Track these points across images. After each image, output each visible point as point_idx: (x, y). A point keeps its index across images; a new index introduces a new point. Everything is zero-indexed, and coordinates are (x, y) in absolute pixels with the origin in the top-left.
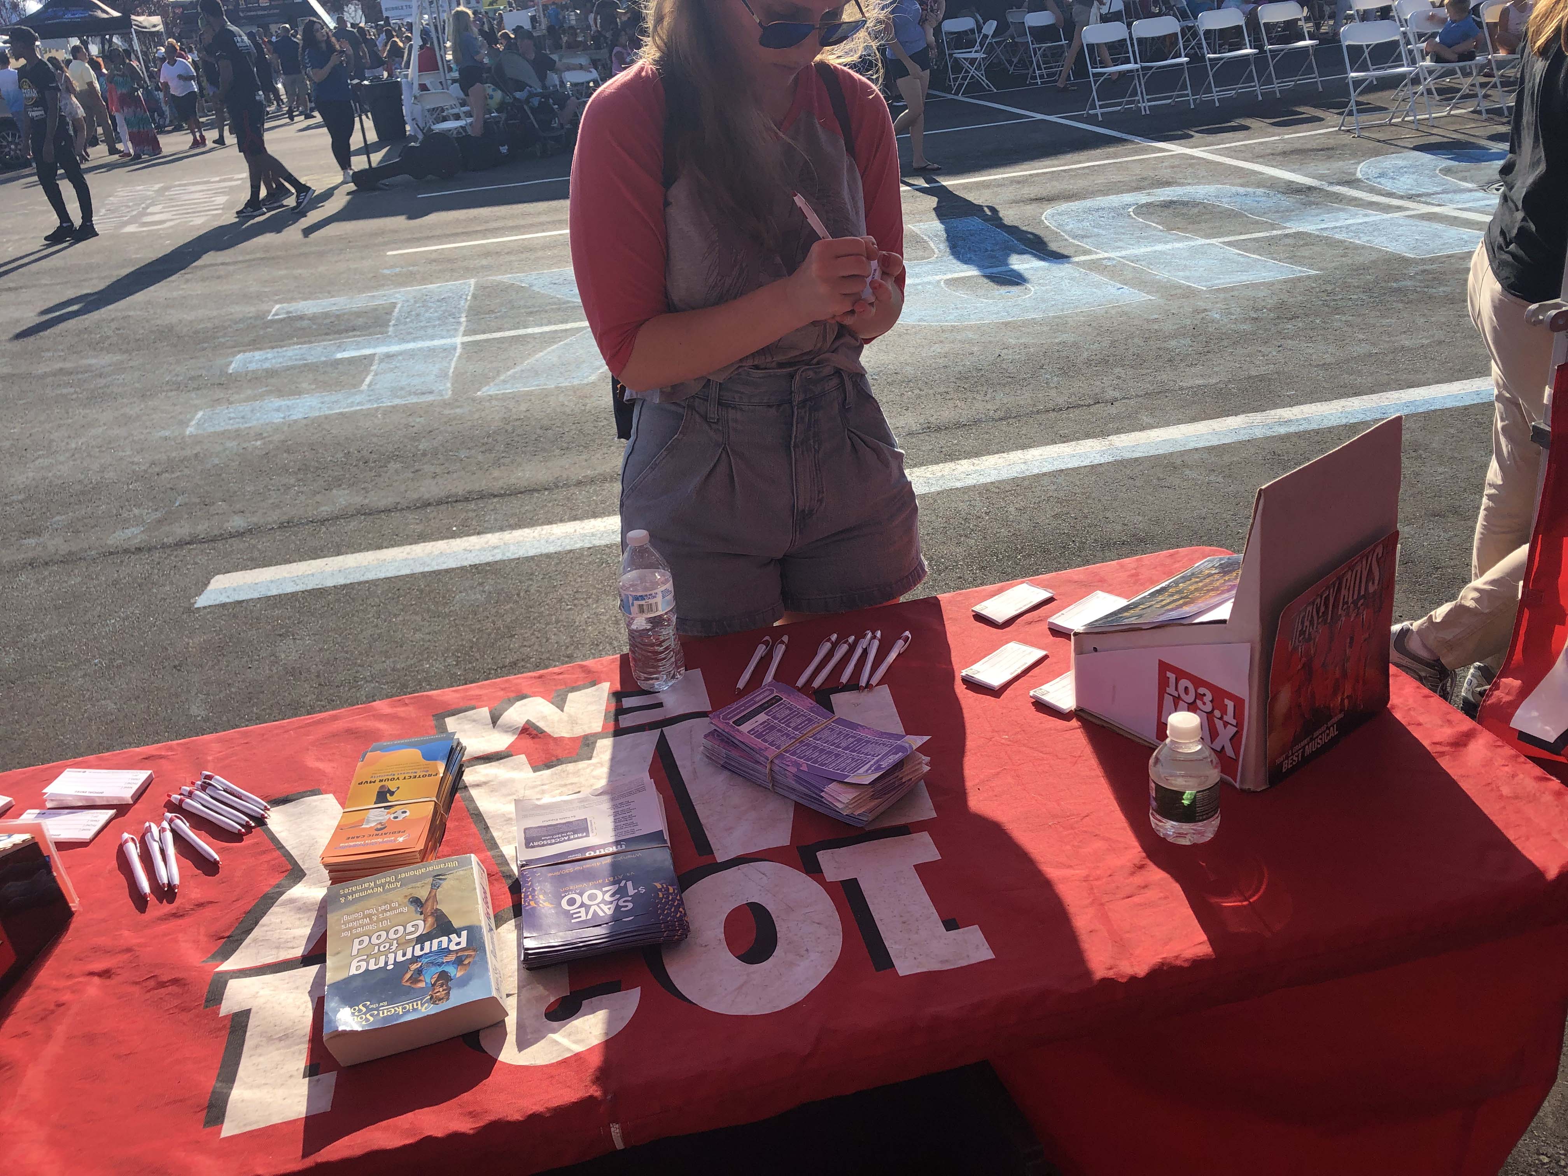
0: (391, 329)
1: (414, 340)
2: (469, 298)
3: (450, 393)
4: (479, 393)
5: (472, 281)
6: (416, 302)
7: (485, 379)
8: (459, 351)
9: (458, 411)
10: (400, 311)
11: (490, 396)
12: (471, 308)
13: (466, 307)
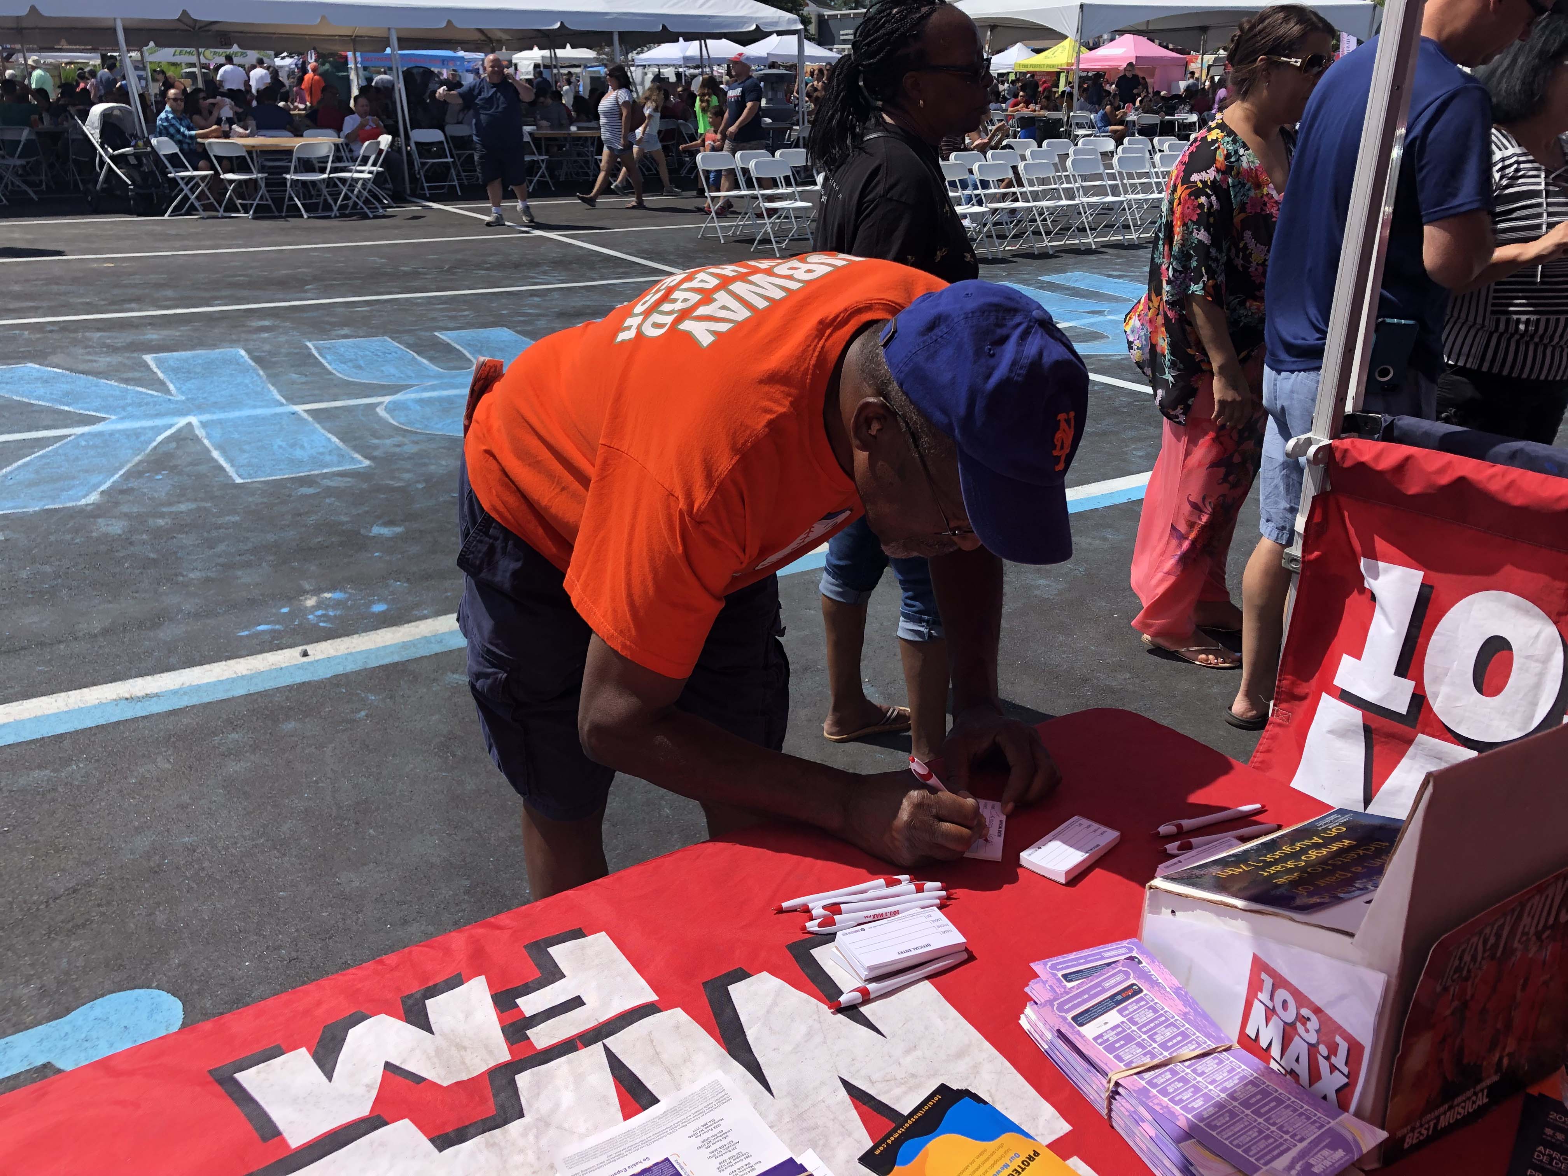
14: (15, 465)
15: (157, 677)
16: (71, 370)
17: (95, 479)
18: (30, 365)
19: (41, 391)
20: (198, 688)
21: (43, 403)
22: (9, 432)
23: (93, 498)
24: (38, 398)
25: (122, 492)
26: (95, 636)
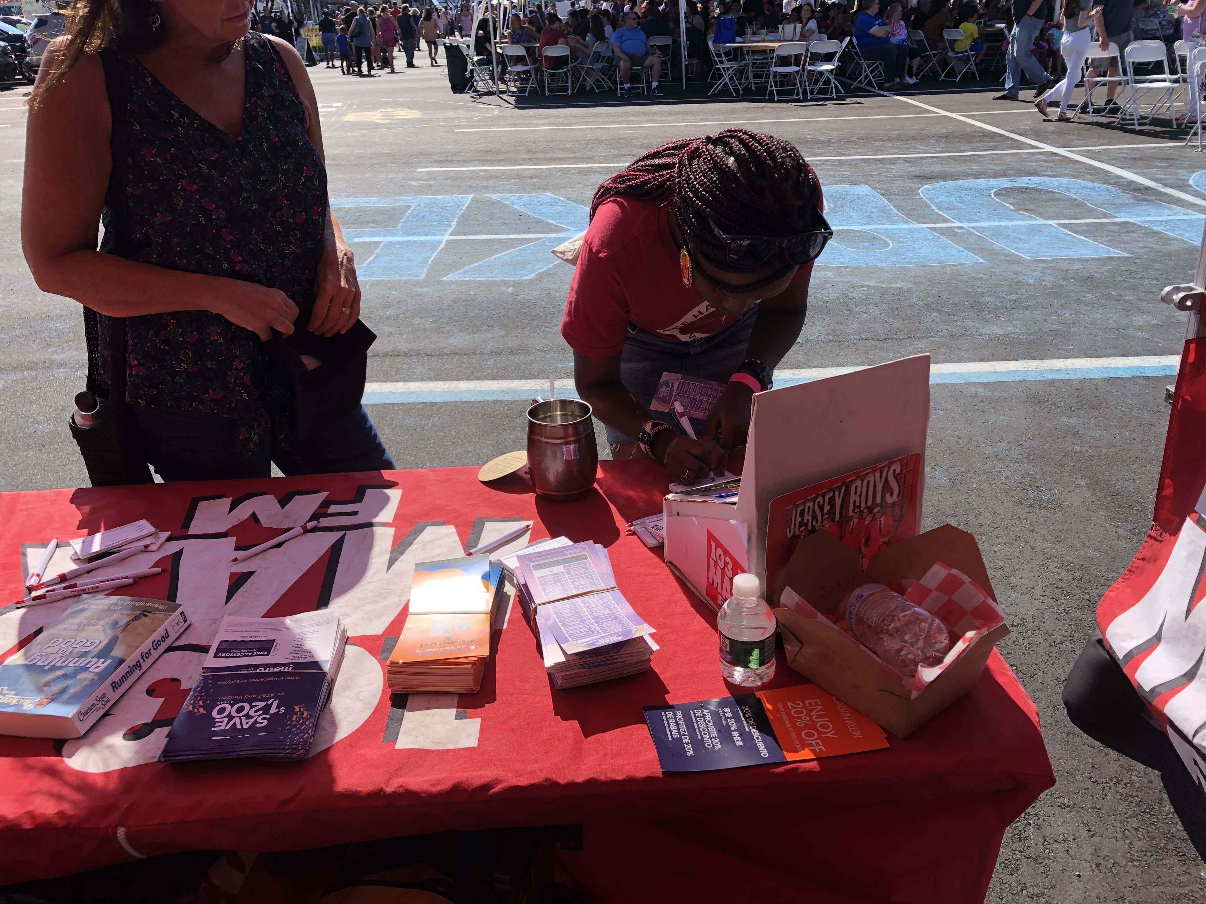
0: (400, 225)
1: (414, 234)
2: (464, 208)
3: (424, 275)
4: (444, 279)
5: (471, 196)
6: (425, 207)
7: (453, 268)
8: (443, 245)
9: (425, 289)
10: (411, 213)
11: (452, 281)
12: (462, 216)
13: (460, 214)
14: (504, 253)
15: (500, 382)
16: (568, 198)
17: (539, 266)
18: (548, 194)
19: (543, 211)
20: (515, 392)
21: (540, 218)
22: (512, 234)
23: (532, 276)
24: (540, 214)
25: (548, 275)
26: (484, 354)
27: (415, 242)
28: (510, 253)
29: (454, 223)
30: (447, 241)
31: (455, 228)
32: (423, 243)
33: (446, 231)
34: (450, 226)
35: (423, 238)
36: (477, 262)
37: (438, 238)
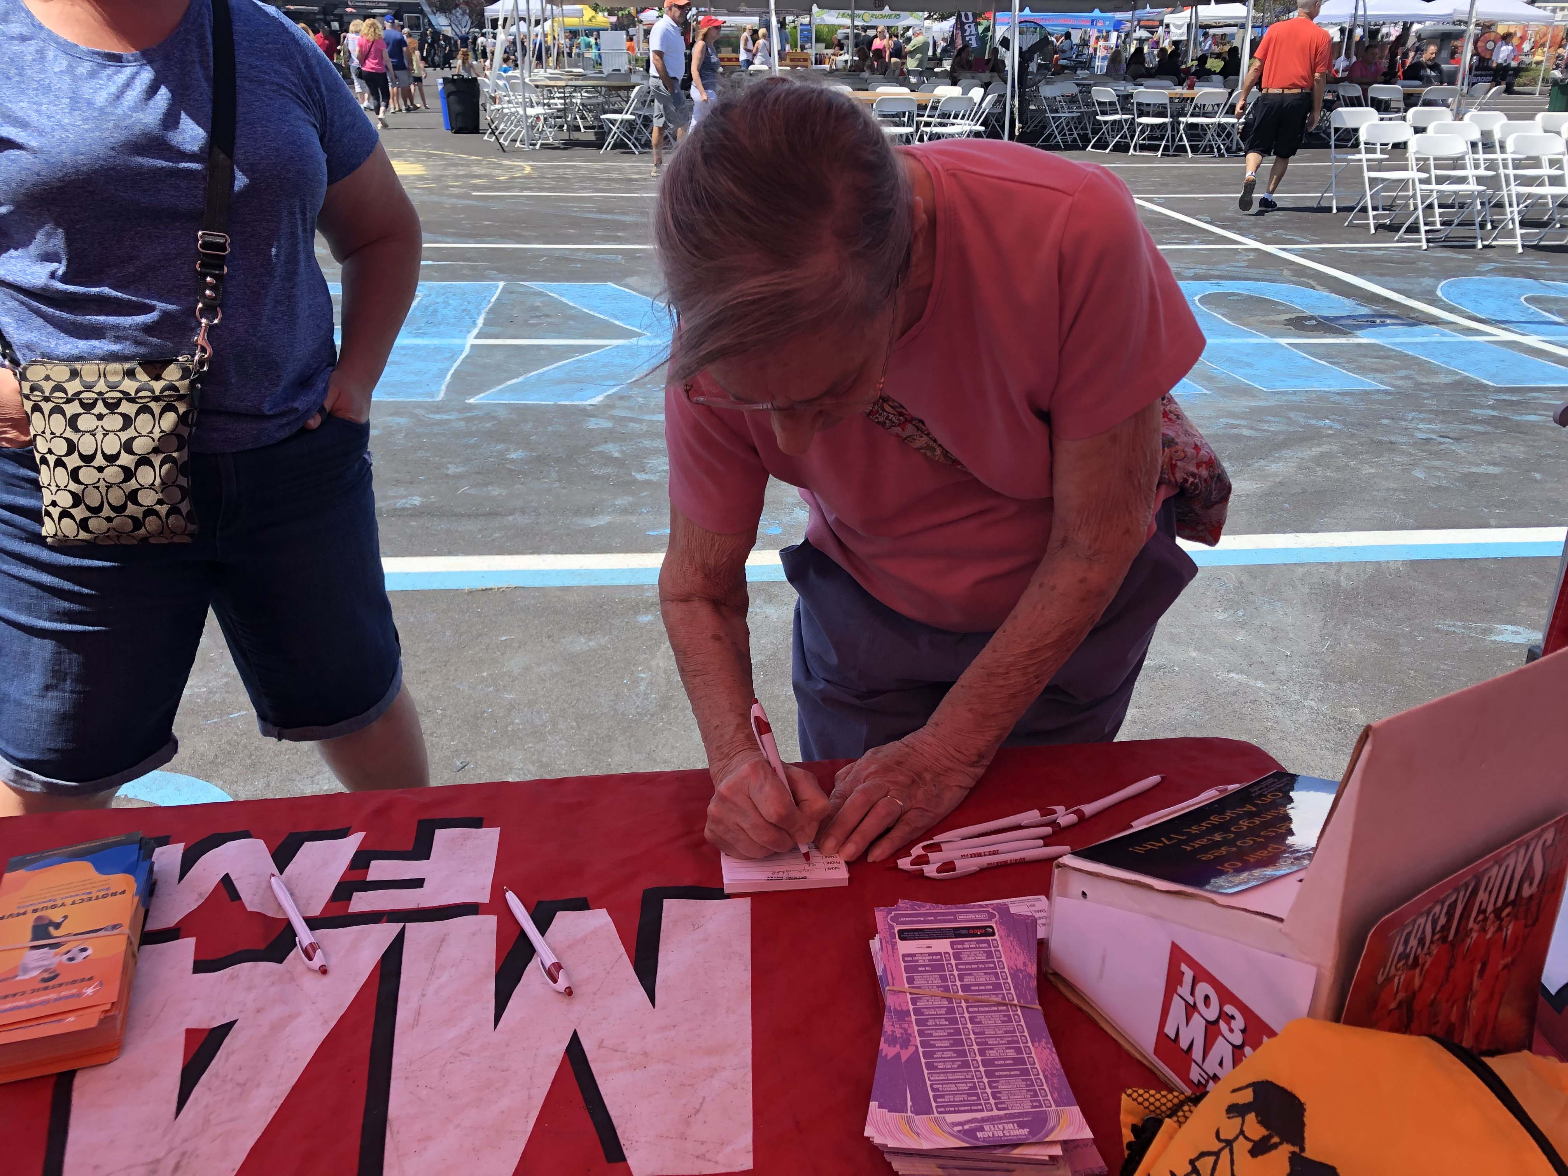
1: (424, 335)
2: (493, 300)
3: (441, 396)
4: (473, 400)
5: (501, 285)
6: (437, 297)
7: (481, 386)
8: (466, 351)
9: (445, 416)
11: (481, 405)
12: (491, 311)
13: (487, 309)
14: (555, 365)
16: (637, 291)
17: (607, 385)
18: (609, 284)
19: (605, 308)
21: (602, 317)
22: (565, 338)
23: (597, 400)
24: (600, 312)
25: (622, 398)
27: (426, 347)
28: (563, 365)
29: (480, 322)
30: (472, 346)
31: (482, 328)
32: (438, 350)
33: (469, 332)
34: (474, 323)
35: (436, 341)
36: (517, 377)
37: (457, 341)
